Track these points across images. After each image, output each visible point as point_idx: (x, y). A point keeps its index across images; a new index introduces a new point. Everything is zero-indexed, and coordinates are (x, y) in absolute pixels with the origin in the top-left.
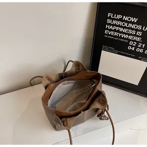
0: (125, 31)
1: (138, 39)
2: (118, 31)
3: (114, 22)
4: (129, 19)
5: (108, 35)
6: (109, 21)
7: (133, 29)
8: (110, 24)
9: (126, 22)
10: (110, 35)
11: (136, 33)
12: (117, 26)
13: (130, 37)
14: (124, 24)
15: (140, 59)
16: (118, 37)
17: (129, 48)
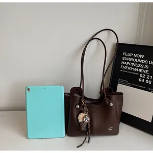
0: (136, 65)
1: (146, 72)
2: (131, 66)
3: (128, 59)
4: (138, 56)
5: (123, 69)
6: (124, 58)
7: (141, 64)
8: (124, 61)
9: (136, 58)
10: (125, 70)
11: (144, 66)
12: (130, 62)
13: (140, 71)
14: (134, 60)
15: (150, 91)
16: (131, 71)
17: (140, 80)
